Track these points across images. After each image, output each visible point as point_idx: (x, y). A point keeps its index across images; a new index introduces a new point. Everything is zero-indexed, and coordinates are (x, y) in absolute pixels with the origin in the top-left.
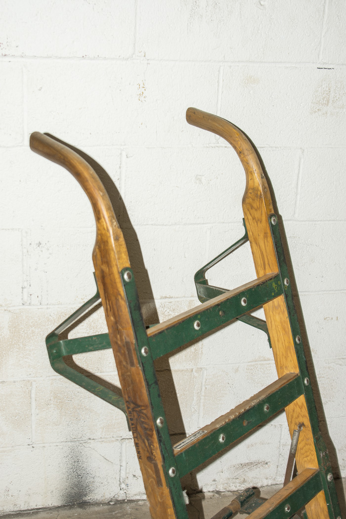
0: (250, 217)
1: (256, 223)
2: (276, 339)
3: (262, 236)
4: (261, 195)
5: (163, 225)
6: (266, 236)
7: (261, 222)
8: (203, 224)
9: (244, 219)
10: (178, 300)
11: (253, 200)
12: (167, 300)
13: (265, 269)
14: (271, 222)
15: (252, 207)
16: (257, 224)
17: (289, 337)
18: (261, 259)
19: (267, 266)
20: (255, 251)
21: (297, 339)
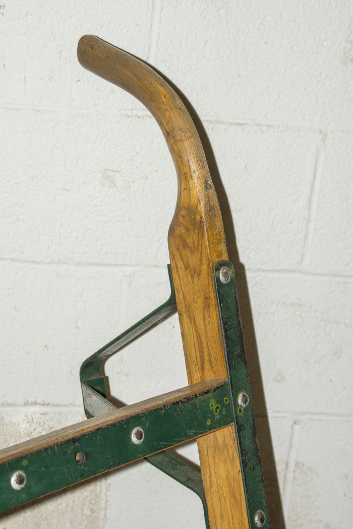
0: (180, 264)
1: (190, 278)
2: (218, 512)
3: (200, 303)
4: (201, 222)
5: (34, 262)
6: (206, 305)
7: (199, 275)
8: (115, 265)
9: (169, 266)
10: (60, 409)
11: (187, 230)
12: (36, 409)
13: (203, 369)
14: (218, 279)
15: (185, 245)
16: (193, 280)
17: (241, 513)
18: (197, 348)
19: (207, 365)
20: (187, 331)
21: (256, 518)
